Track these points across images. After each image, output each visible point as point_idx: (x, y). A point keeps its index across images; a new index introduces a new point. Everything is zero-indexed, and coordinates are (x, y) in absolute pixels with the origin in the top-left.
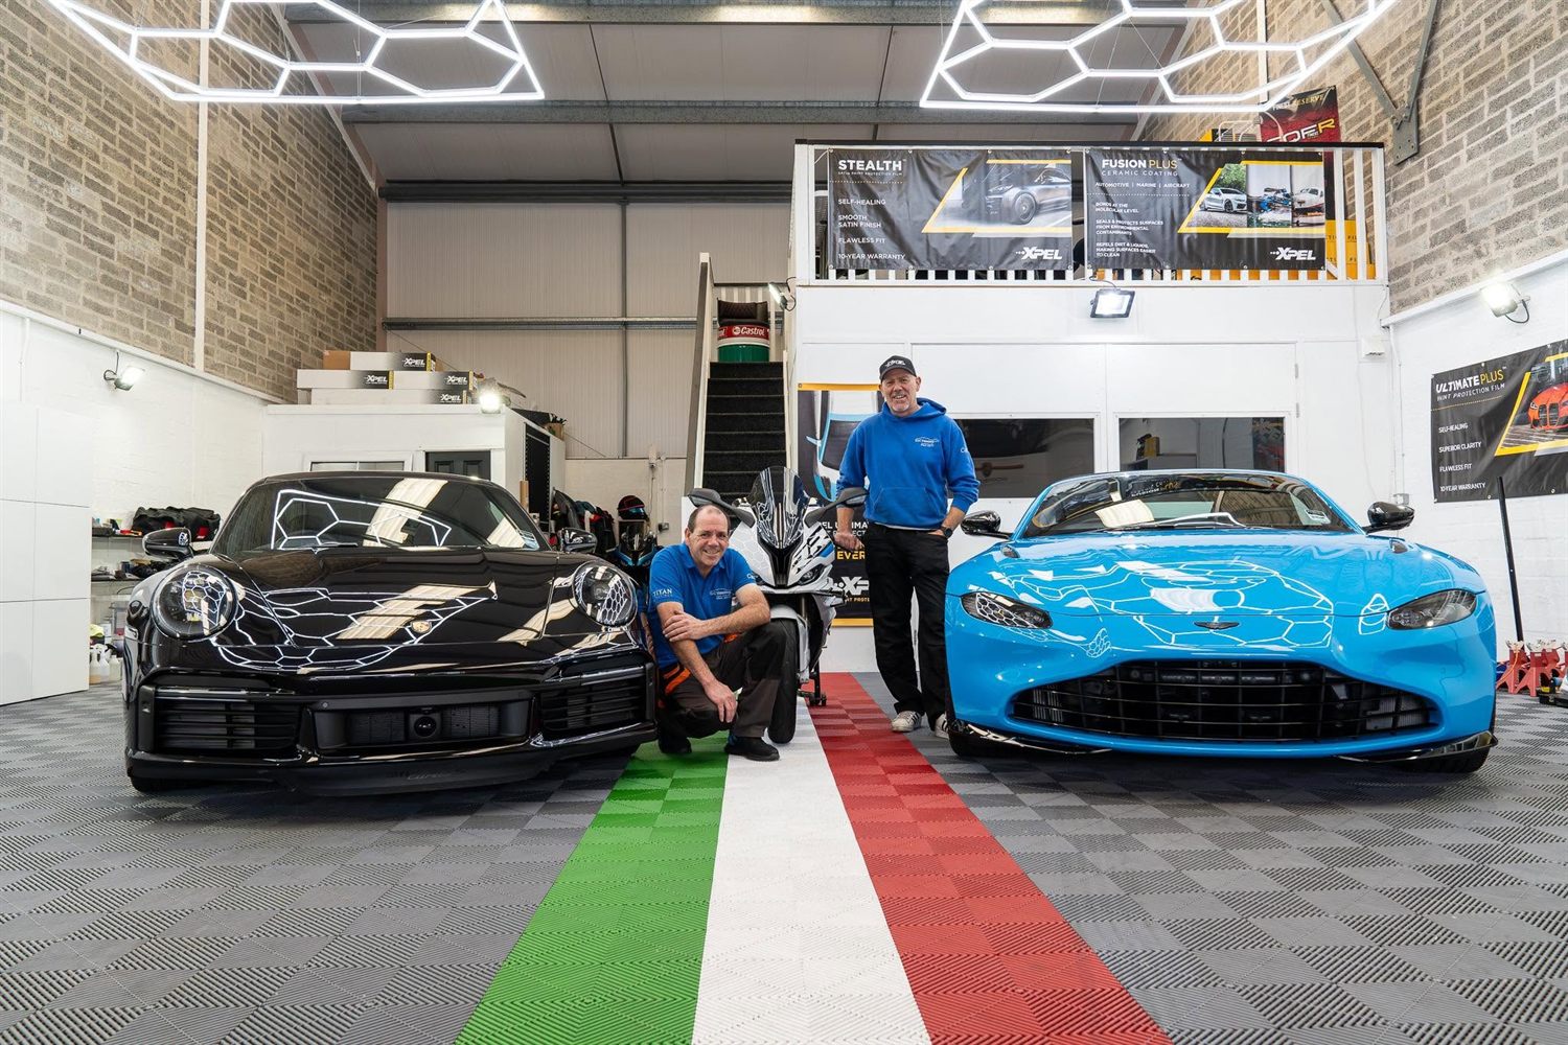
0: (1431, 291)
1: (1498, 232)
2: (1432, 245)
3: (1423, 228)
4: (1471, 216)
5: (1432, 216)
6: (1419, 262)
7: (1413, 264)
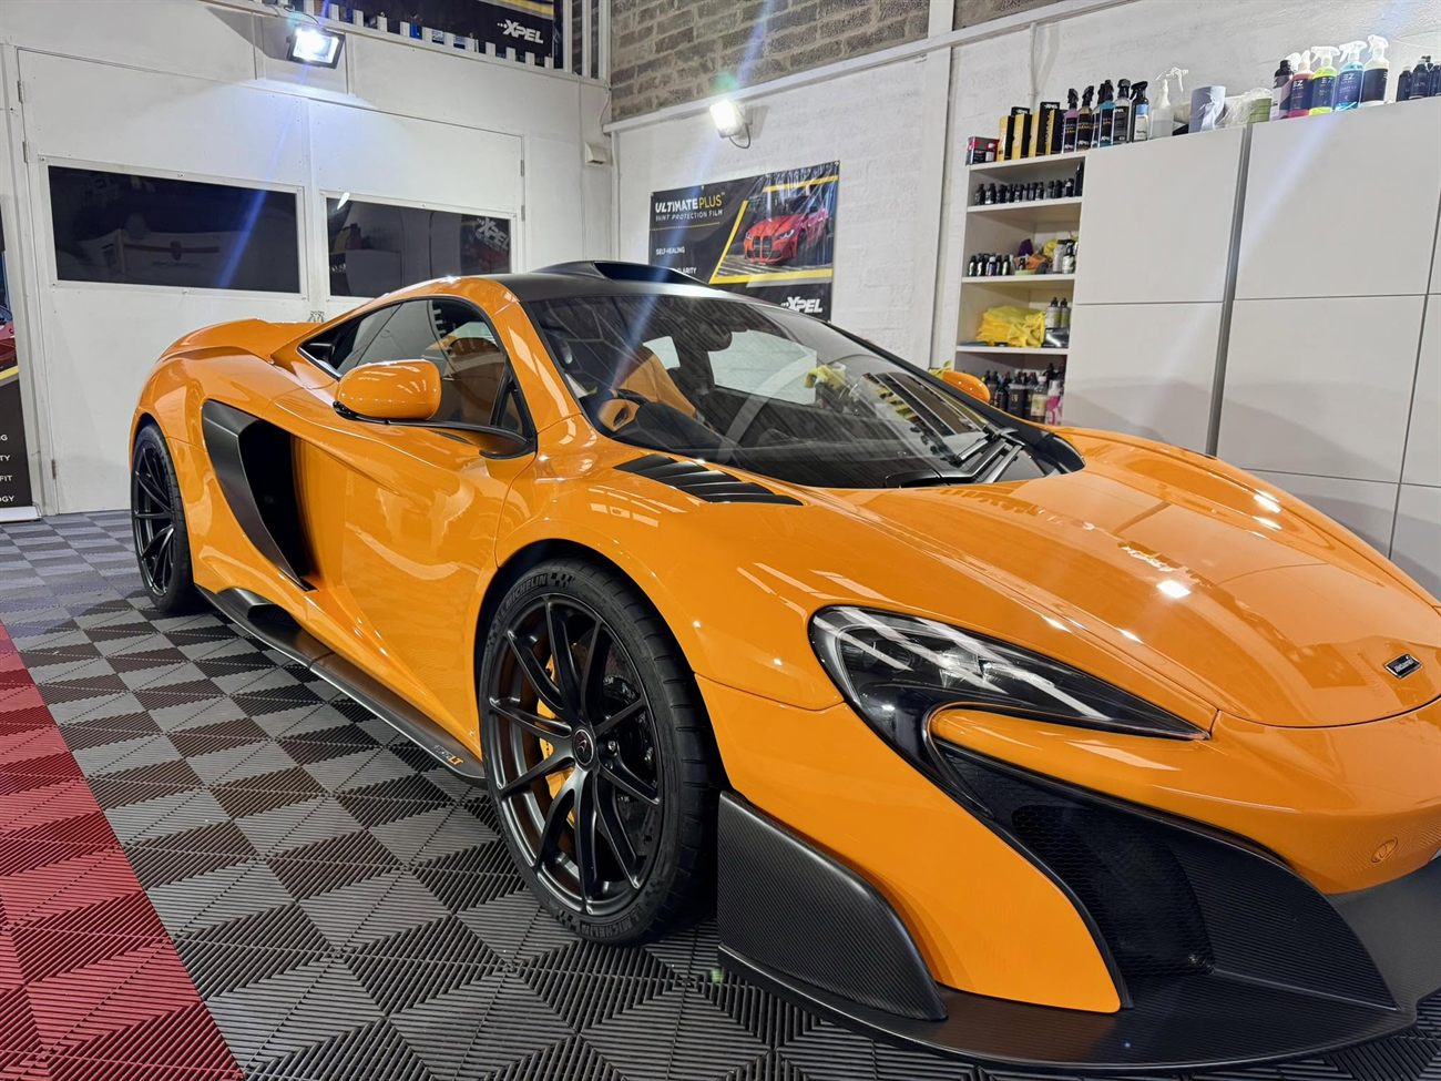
0: (655, 102)
1: (725, 47)
2: (658, 51)
3: (650, 30)
4: (698, 23)
5: (660, 18)
6: (644, 68)
7: (637, 69)
